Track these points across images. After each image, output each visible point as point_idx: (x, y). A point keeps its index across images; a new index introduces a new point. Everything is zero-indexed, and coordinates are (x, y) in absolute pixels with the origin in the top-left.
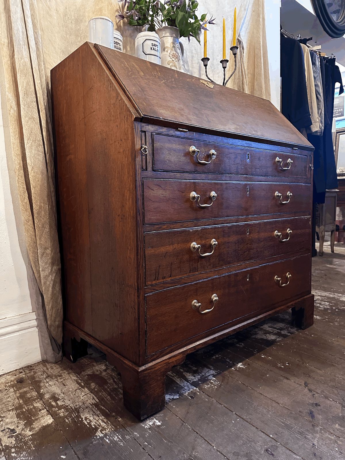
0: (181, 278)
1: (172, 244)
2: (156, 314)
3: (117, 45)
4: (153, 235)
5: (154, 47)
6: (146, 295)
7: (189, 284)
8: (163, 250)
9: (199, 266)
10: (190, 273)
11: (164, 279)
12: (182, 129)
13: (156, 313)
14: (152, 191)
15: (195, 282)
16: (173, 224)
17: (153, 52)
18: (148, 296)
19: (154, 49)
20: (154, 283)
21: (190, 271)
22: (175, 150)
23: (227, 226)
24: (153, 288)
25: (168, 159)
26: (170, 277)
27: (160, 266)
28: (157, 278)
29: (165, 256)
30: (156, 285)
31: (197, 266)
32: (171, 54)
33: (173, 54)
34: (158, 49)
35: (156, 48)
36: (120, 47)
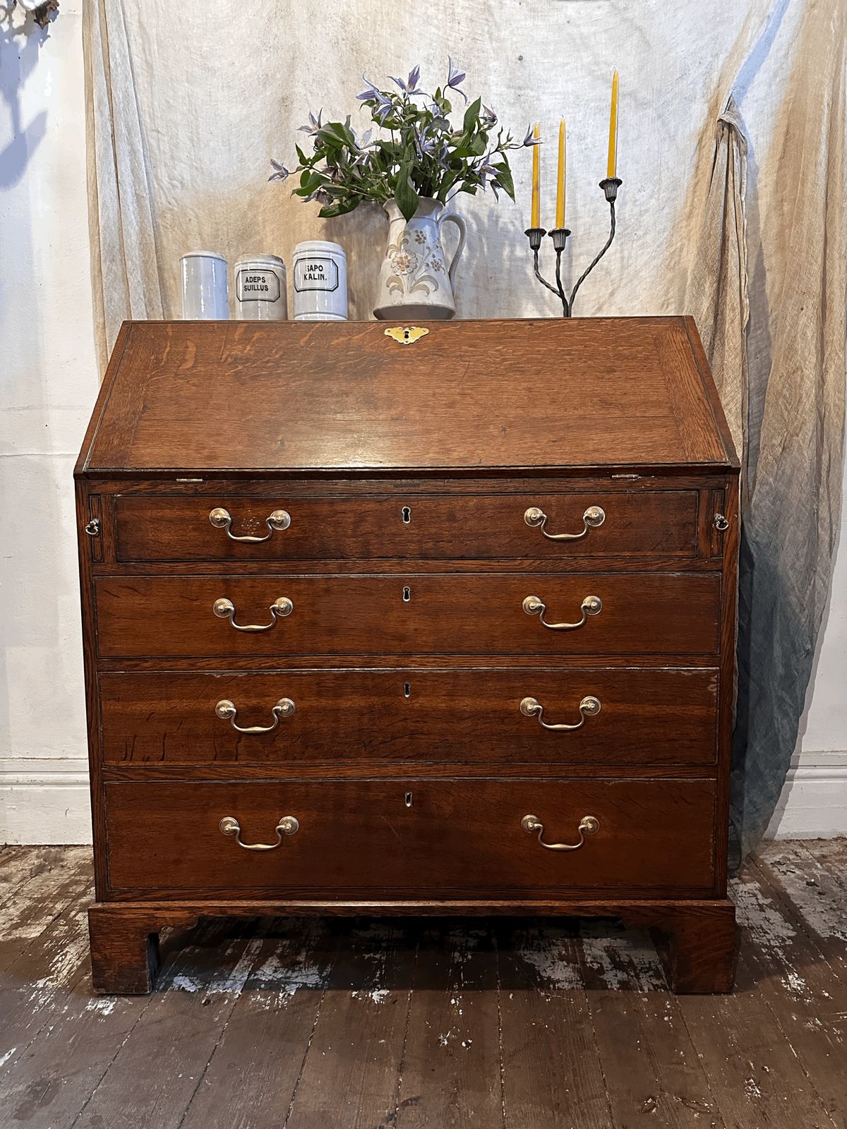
0: (192, 767)
1: (168, 698)
2: (129, 821)
3: (255, 284)
4: (119, 677)
5: (312, 272)
6: (105, 783)
7: (216, 781)
8: (142, 707)
9: (241, 749)
10: (215, 760)
11: (147, 761)
12: (186, 480)
13: (130, 819)
14: (115, 599)
15: (232, 781)
16: (169, 661)
17: (309, 284)
18: (110, 785)
19: (310, 277)
20: (123, 764)
21: (215, 758)
22: (170, 521)
23: (329, 673)
24: (122, 773)
25: (153, 538)
26: (162, 760)
27: (135, 737)
28: (128, 758)
29: (147, 720)
30: (128, 769)
31: (237, 749)
32: (397, 259)
33: (401, 258)
34: (322, 273)
35: (317, 272)
36: (264, 284)
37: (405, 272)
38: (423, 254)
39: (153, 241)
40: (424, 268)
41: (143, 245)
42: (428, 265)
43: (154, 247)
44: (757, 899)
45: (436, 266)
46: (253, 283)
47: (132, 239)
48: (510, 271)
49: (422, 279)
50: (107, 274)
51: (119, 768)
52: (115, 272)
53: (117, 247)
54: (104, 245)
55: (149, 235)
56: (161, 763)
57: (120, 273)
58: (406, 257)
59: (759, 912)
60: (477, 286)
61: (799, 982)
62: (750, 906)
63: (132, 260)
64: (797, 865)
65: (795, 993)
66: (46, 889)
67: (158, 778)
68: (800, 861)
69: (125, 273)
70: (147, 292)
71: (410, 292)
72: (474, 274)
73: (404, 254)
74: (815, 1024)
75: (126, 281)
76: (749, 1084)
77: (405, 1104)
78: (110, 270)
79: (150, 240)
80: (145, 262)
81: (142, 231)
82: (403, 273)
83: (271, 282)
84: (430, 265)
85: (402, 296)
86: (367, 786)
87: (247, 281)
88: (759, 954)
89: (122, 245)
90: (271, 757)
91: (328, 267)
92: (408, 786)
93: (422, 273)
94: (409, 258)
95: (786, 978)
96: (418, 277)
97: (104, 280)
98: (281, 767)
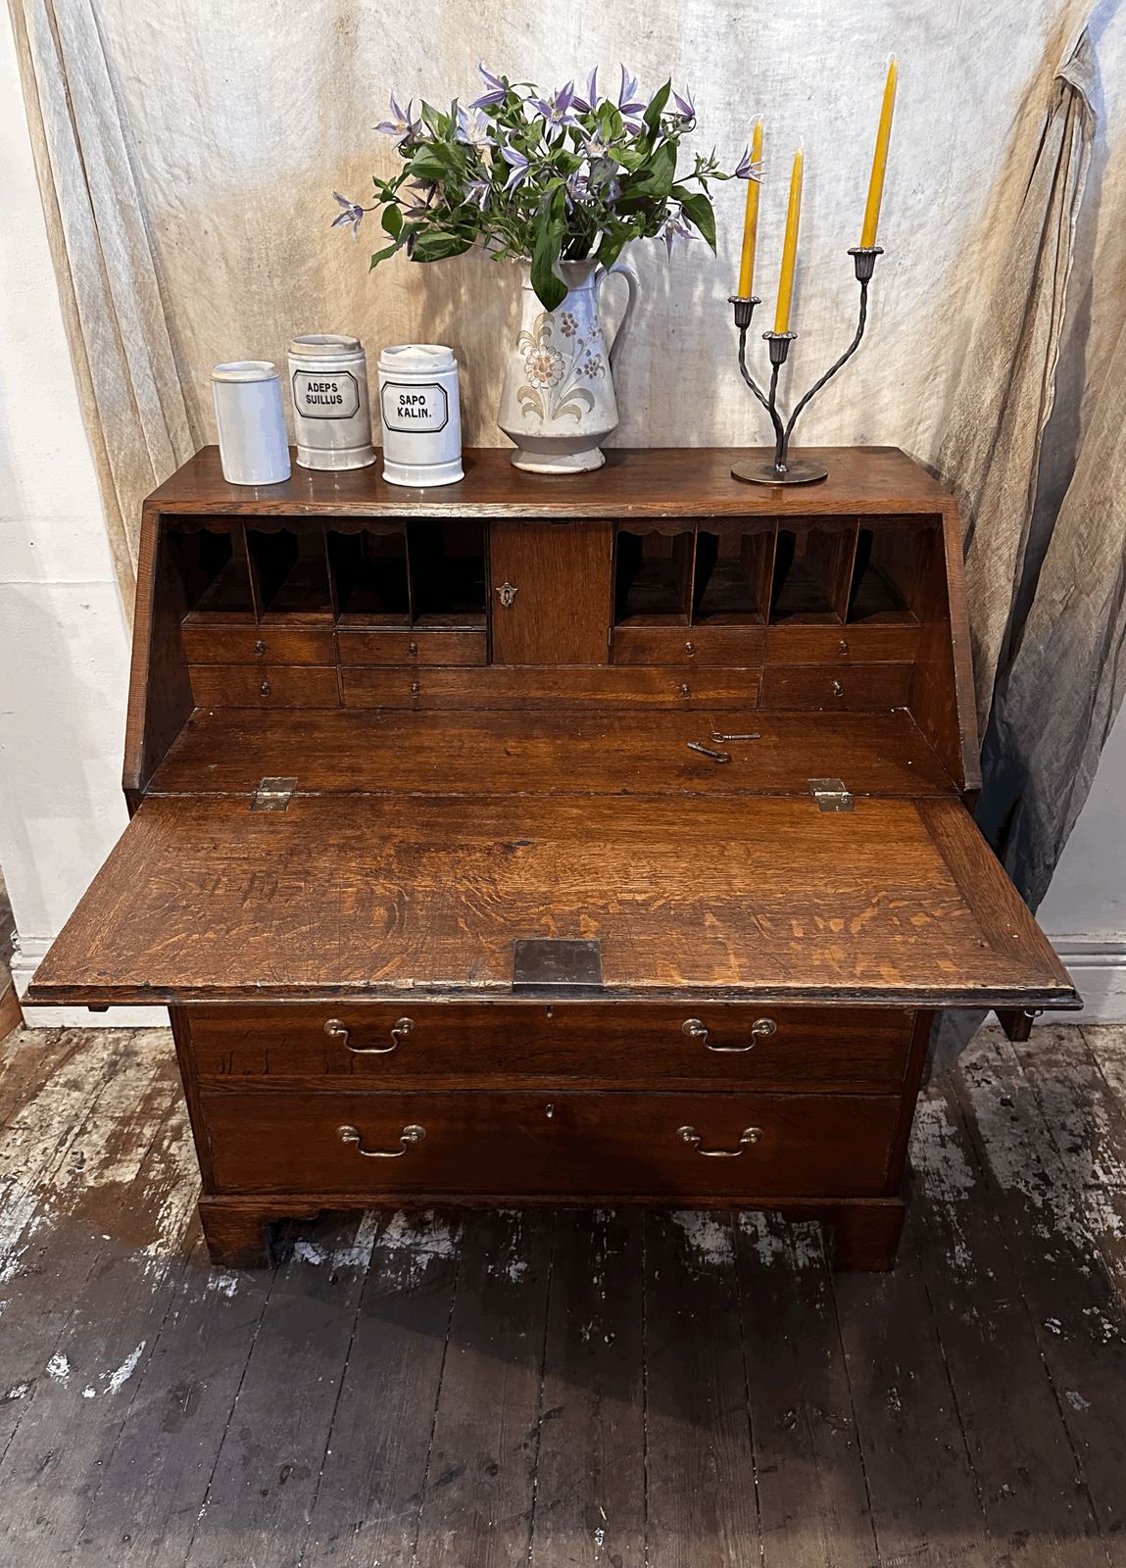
0: (302, 1080)
2: (233, 1129)
3: (323, 394)
5: (408, 406)
6: (202, 1093)
7: (330, 1092)
8: (237, 1025)
9: (356, 1067)
10: (326, 1074)
11: (249, 1074)
13: (234, 1127)
15: (348, 1093)
17: (405, 423)
18: (207, 1097)
19: (407, 413)
20: (221, 1077)
21: (327, 1071)
24: (221, 1085)
26: (266, 1073)
27: (232, 1053)
28: (227, 1071)
29: (245, 1037)
30: (227, 1082)
31: (351, 1063)
32: (532, 361)
33: (539, 359)
34: (424, 407)
35: (417, 406)
36: (336, 394)
37: (545, 385)
38: (573, 355)
39: (154, 277)
40: (573, 377)
41: (140, 287)
42: (579, 371)
43: (156, 288)
44: (940, 1127)
45: (591, 369)
46: (319, 393)
47: (122, 281)
48: (702, 322)
49: (570, 396)
50: (93, 342)
51: (217, 1081)
52: (103, 337)
53: (101, 295)
54: (81, 297)
55: (147, 271)
56: (265, 1077)
57: (110, 337)
58: (547, 359)
59: (939, 1148)
60: (652, 345)
61: (965, 1256)
62: (930, 1140)
63: (126, 318)
64: (995, 1070)
65: (959, 1272)
66: (127, 1102)
67: (262, 1090)
68: (1000, 1063)
69: (118, 336)
70: (154, 359)
71: (553, 418)
72: (648, 326)
73: (544, 354)
74: (972, 1316)
75: (122, 349)
76: (891, 1395)
77: (548, 1416)
78: (95, 335)
79: (149, 278)
80: (145, 312)
81: (134, 261)
82: (543, 385)
83: (346, 391)
84: (583, 370)
85: (541, 423)
86: (502, 1099)
87: (310, 388)
88: (930, 1214)
89: (107, 291)
90: (392, 1071)
91: (432, 397)
92: (550, 1099)
93: (572, 386)
94: (552, 361)
95: (952, 1250)
96: (564, 394)
97: (90, 353)
98: (402, 1079)
